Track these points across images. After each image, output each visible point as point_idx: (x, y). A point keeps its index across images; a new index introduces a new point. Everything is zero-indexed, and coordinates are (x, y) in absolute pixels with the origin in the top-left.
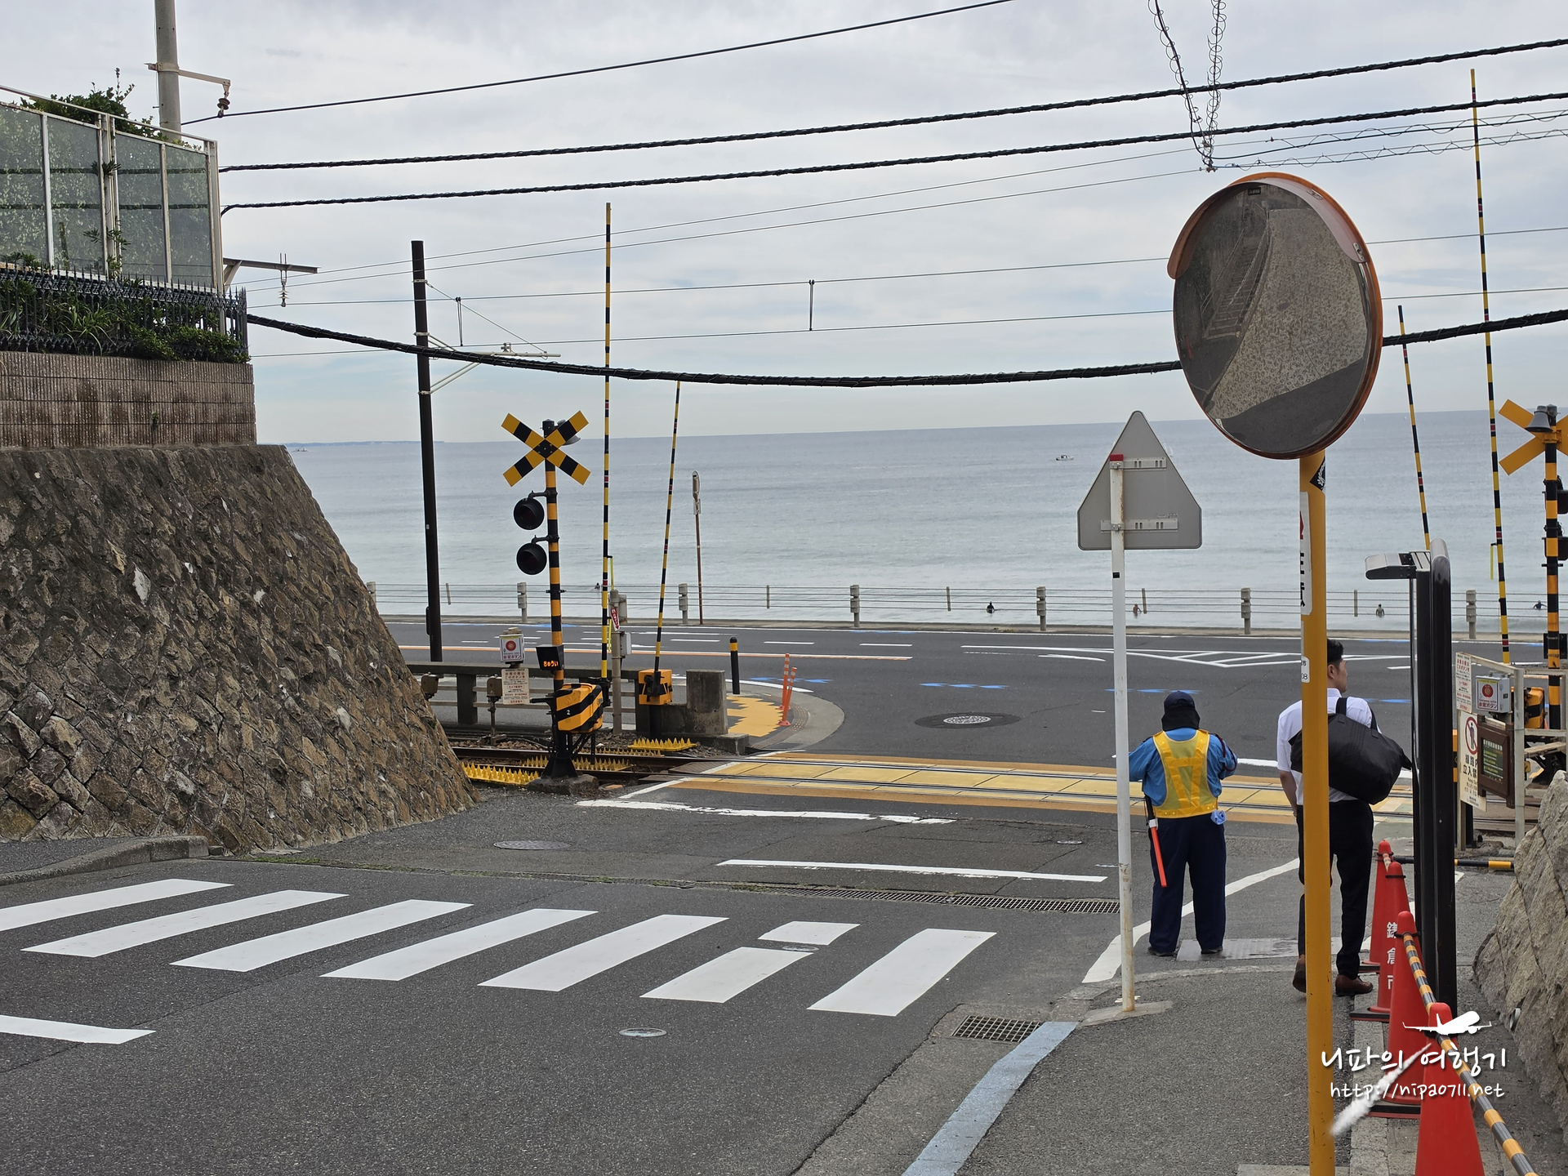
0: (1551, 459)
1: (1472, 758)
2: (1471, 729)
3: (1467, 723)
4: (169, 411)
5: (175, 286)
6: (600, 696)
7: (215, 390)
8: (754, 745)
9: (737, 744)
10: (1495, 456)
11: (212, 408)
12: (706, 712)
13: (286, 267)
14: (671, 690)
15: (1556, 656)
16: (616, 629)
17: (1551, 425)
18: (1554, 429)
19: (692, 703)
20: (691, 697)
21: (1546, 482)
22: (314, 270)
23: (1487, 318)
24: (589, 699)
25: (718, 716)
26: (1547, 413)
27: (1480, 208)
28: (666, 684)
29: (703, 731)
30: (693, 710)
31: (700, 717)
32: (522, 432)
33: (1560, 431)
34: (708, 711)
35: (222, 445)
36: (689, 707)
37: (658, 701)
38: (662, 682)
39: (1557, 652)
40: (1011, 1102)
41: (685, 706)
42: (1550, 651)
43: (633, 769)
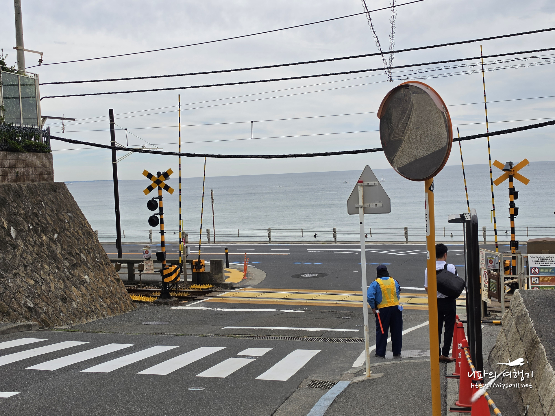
0: (511, 180)
1: (486, 285)
2: (486, 275)
3: (484, 273)
4: (22, 170)
5: (24, 126)
6: (179, 269)
7: (39, 163)
8: (234, 286)
9: (228, 286)
10: (491, 179)
11: (38, 169)
12: (217, 274)
13: (64, 119)
14: (204, 267)
15: (514, 249)
16: (184, 246)
17: (511, 168)
18: (512, 170)
19: (212, 271)
20: (212, 269)
21: (509, 188)
22: (74, 120)
23: (488, 131)
24: (175, 271)
25: (221, 276)
26: (509, 164)
27: (485, 93)
28: (203, 265)
29: (216, 281)
30: (212, 274)
31: (215, 276)
32: (150, 176)
33: (514, 171)
34: (218, 274)
35: (42, 182)
36: (211, 273)
37: (200, 271)
38: (201, 264)
39: (514, 248)
40: (327, 410)
41: (209, 272)
42: (512, 248)
43: (191, 295)
